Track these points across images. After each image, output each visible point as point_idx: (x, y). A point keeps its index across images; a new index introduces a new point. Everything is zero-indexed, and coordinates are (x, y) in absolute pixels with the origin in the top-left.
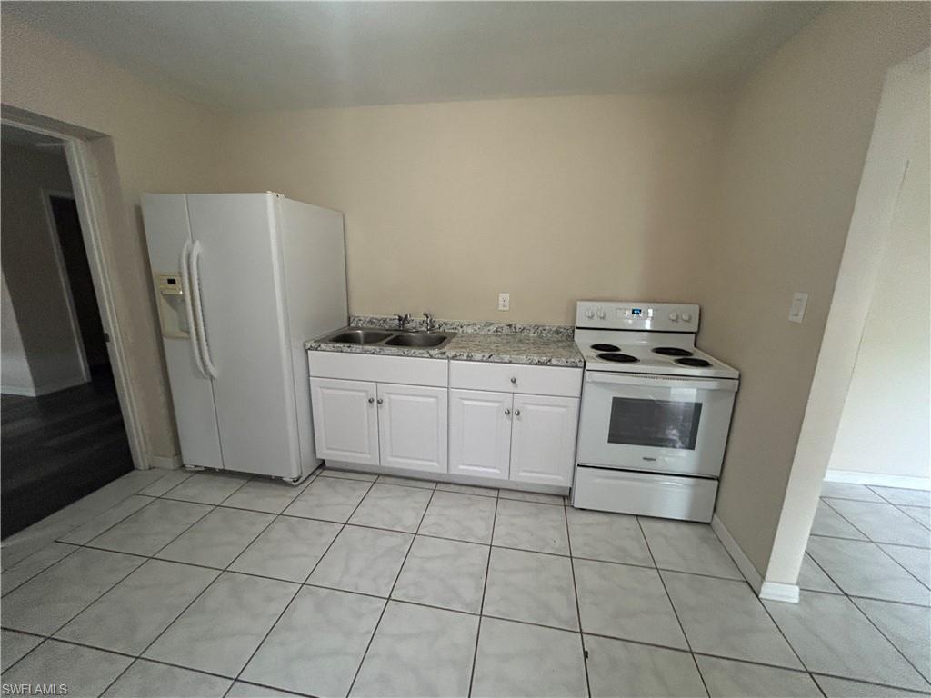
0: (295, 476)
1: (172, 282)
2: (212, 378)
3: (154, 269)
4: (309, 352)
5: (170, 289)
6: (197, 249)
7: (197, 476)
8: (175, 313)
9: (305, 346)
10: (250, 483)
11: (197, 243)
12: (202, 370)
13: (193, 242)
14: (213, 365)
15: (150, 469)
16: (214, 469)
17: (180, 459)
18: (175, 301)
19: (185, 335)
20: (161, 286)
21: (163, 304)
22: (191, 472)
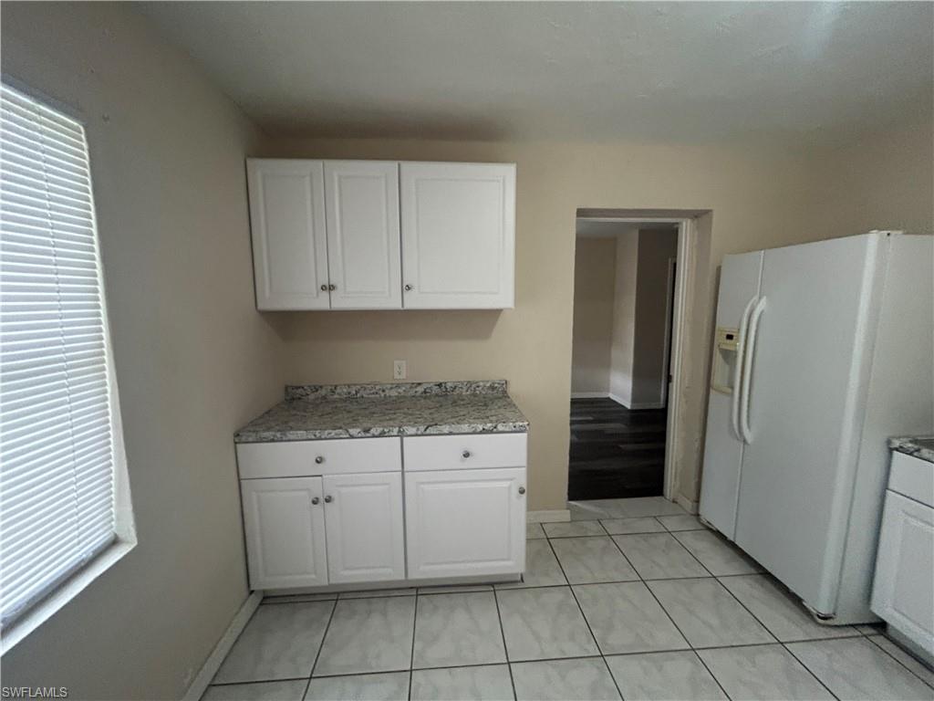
0: (824, 610)
1: (730, 337)
2: (745, 441)
3: (718, 325)
4: (895, 452)
5: (728, 345)
6: (762, 305)
7: (708, 533)
8: (727, 367)
9: (889, 442)
10: (758, 576)
11: (764, 300)
12: (737, 432)
13: (760, 298)
14: (749, 427)
15: (674, 502)
16: (726, 538)
17: (698, 508)
18: (729, 356)
19: (730, 390)
20: (720, 339)
21: (718, 358)
22: (703, 525)
